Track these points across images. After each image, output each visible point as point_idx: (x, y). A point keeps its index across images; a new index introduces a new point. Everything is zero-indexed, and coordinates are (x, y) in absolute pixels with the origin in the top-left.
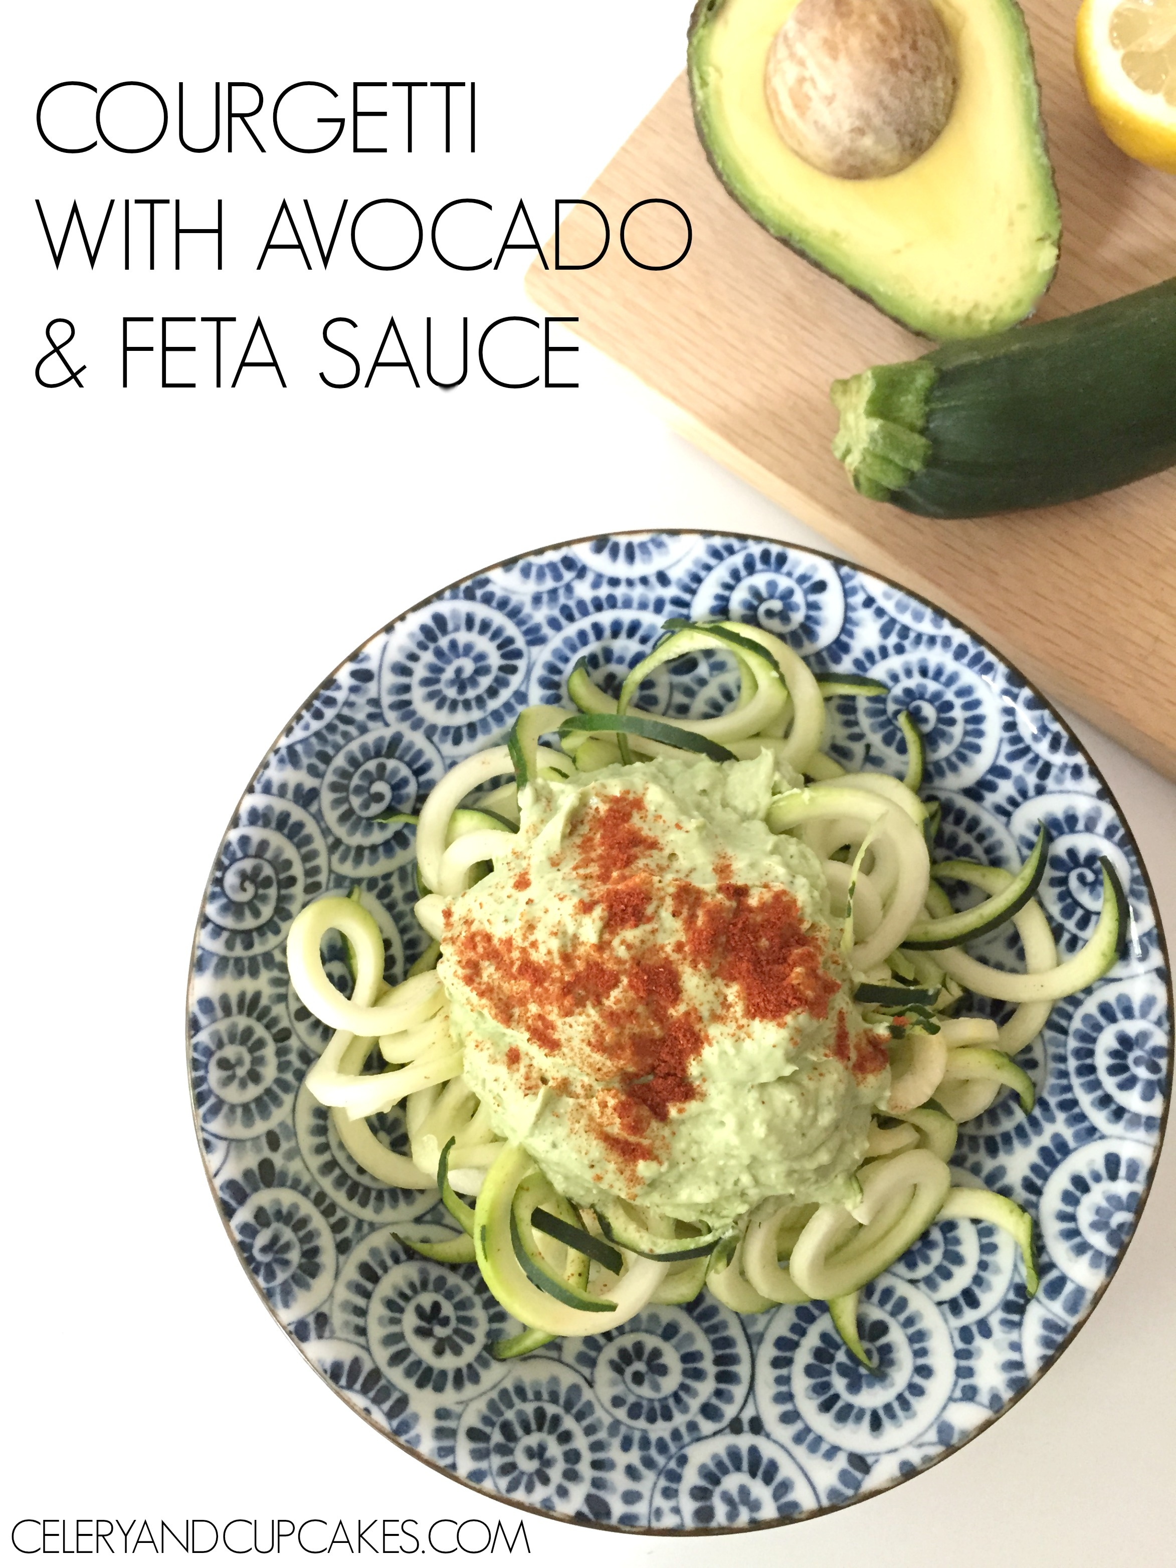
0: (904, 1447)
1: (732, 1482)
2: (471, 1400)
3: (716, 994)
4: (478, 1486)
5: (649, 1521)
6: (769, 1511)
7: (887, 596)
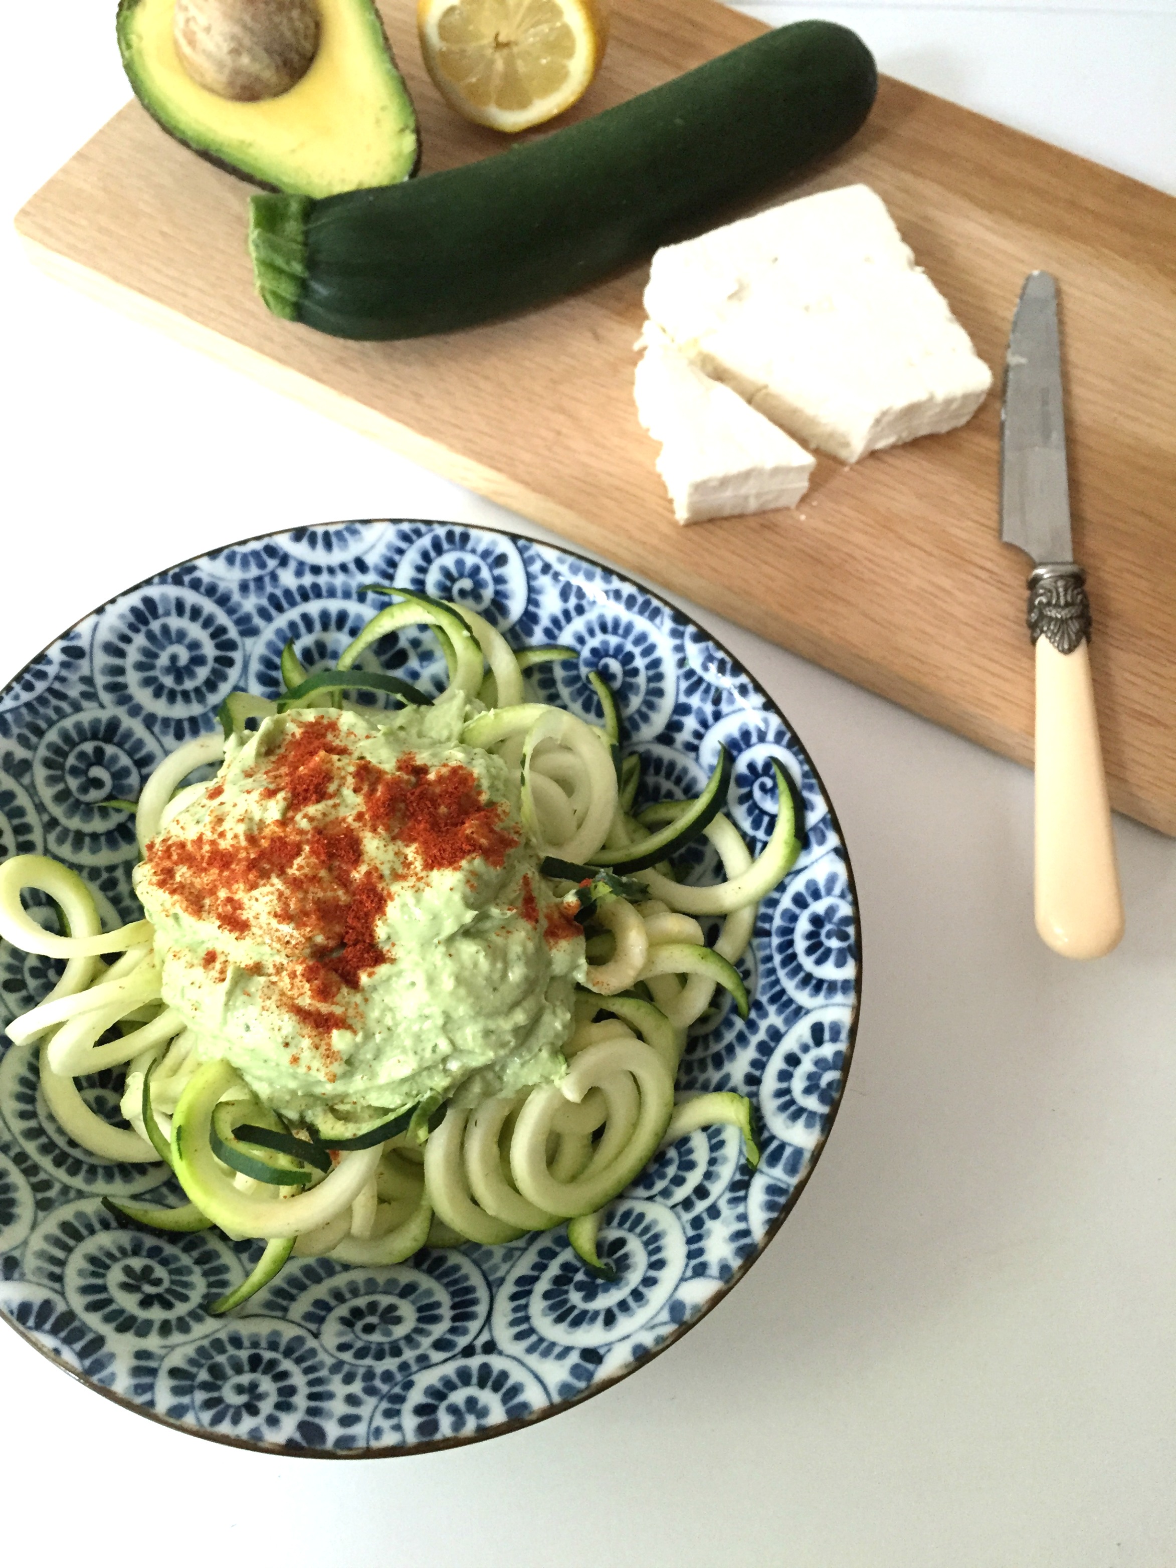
0: (636, 1331)
1: (458, 1397)
2: (178, 1345)
3: (396, 854)
4: (178, 1423)
5: (368, 1441)
6: (497, 1415)
7: (561, 561)
